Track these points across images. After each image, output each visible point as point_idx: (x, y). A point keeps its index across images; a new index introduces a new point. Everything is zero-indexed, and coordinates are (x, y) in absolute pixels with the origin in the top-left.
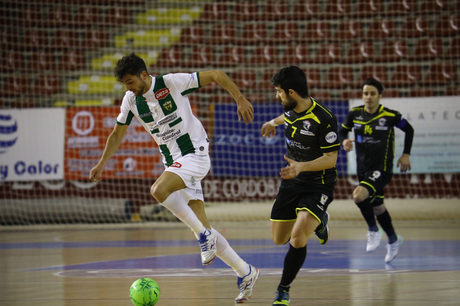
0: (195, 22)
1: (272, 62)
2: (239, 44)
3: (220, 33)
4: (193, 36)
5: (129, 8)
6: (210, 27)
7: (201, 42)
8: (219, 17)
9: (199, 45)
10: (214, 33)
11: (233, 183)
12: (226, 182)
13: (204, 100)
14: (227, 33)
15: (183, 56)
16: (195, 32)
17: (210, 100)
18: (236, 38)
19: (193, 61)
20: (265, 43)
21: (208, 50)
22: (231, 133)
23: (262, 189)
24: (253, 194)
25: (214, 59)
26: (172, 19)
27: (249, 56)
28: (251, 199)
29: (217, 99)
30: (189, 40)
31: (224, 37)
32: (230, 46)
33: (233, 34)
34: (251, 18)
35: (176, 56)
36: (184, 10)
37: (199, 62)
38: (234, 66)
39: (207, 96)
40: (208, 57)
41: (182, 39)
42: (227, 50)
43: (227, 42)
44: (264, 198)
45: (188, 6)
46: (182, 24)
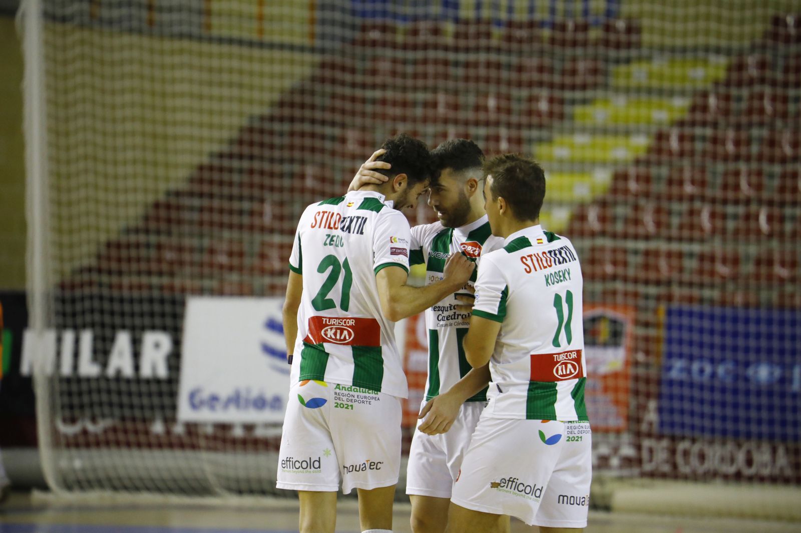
0: (637, 162)
1: (770, 236)
2: (713, 201)
3: (681, 183)
4: (633, 186)
5: (525, 133)
6: (664, 171)
7: (647, 195)
8: (682, 154)
9: (642, 202)
10: (670, 182)
11: (696, 448)
12: (682, 446)
13: (647, 297)
14: (693, 182)
15: (614, 219)
16: (638, 178)
17: (658, 298)
18: (709, 192)
19: (631, 230)
20: (760, 202)
21: (658, 211)
22: (691, 358)
23: (749, 462)
24: (731, 470)
25: (669, 226)
26: (599, 154)
27: (731, 225)
28: (726, 477)
29: (669, 298)
30: (626, 191)
31: (688, 189)
32: (697, 205)
33: (703, 184)
34: (737, 158)
35: (603, 219)
36: (621, 141)
37: (641, 230)
38: (702, 241)
39: (652, 290)
40: (658, 224)
41: (614, 190)
42: (692, 213)
43: (692, 198)
44: (750, 479)
45: (627, 133)
46: (615, 163)
